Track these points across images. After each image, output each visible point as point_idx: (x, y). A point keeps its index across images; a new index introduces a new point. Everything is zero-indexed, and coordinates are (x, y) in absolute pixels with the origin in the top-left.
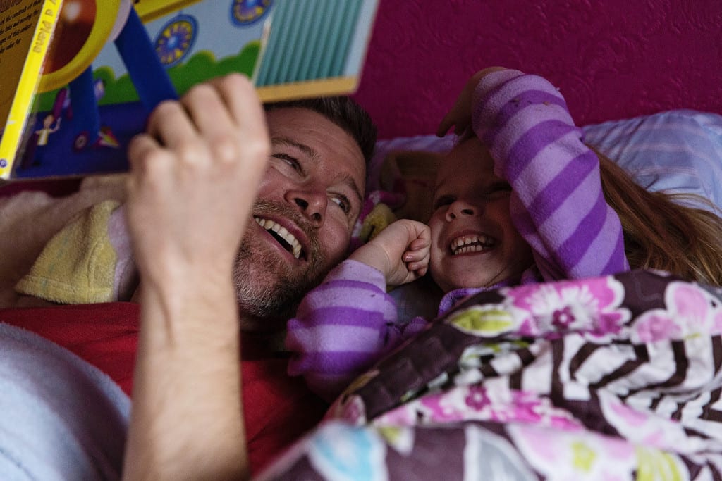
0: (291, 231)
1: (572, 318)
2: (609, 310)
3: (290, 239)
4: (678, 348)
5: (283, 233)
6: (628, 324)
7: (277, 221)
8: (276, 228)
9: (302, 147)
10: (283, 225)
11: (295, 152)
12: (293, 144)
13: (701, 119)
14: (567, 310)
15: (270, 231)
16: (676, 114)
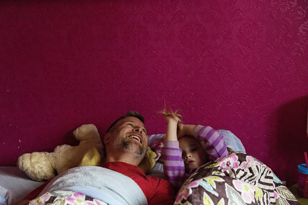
0: (137, 136)
1: (230, 164)
2: (236, 161)
3: (138, 138)
4: (250, 169)
5: (136, 137)
6: (239, 165)
7: (133, 135)
8: (134, 136)
9: (131, 121)
10: (135, 136)
11: (131, 123)
12: (130, 121)
13: (228, 131)
14: (229, 161)
15: (133, 137)
16: (222, 130)
